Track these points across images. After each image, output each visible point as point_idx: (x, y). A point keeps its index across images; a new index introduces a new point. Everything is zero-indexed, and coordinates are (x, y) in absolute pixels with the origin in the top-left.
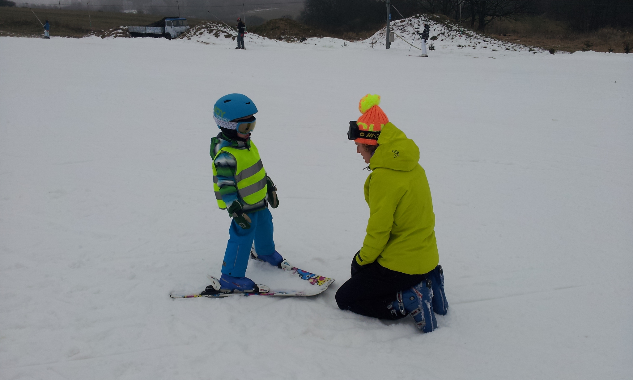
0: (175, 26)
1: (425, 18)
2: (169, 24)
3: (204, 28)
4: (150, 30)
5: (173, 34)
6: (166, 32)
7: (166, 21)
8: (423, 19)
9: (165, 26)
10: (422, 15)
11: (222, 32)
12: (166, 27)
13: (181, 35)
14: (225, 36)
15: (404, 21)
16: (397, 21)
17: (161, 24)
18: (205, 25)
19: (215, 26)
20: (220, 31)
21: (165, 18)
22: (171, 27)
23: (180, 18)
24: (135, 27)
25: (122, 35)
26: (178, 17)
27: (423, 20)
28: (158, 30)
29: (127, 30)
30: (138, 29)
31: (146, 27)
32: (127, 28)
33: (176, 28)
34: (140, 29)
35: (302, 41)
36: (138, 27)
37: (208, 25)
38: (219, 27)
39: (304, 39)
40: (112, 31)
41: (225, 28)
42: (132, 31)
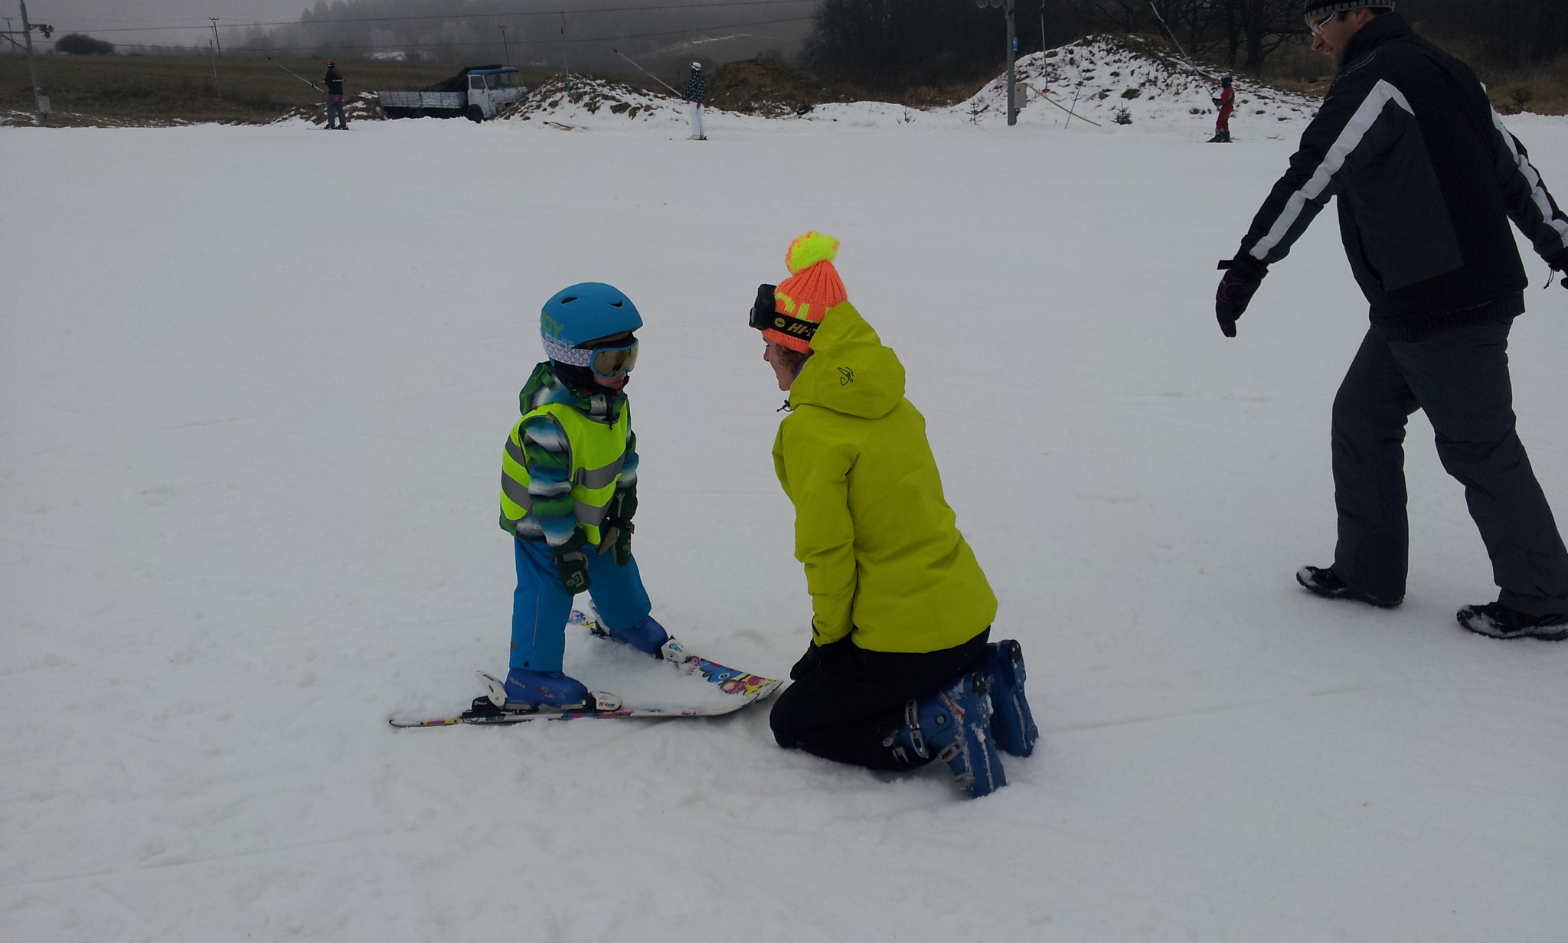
0: (490, 89)
1: (1107, 45)
2: (477, 85)
3: (560, 90)
4: (431, 99)
5: (486, 107)
6: (470, 104)
7: (470, 76)
8: (1103, 46)
9: (467, 89)
10: (1100, 36)
11: (606, 97)
12: (469, 91)
13: (505, 110)
14: (611, 107)
15: (1055, 54)
16: (1039, 54)
17: (458, 85)
18: (562, 82)
19: (589, 84)
20: (599, 96)
21: (467, 70)
22: (480, 91)
23: (504, 68)
24: (396, 93)
25: (365, 114)
26: (499, 66)
27: (1103, 50)
28: (451, 100)
29: (377, 102)
30: (402, 98)
31: (422, 93)
32: (376, 96)
33: (494, 92)
34: (407, 98)
35: (803, 113)
36: (403, 94)
37: (571, 84)
38: (599, 85)
39: (807, 109)
41: (613, 89)
42: (388, 103)
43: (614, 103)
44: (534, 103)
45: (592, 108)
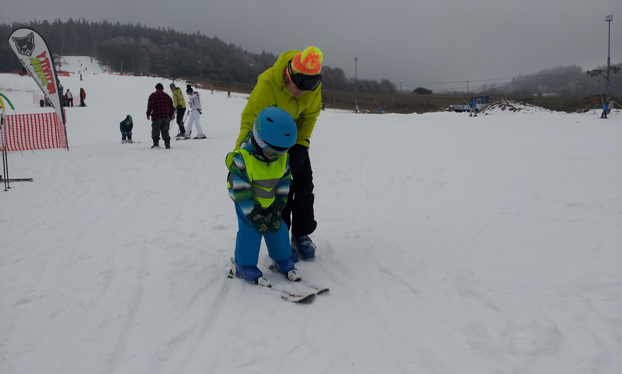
0: (482, 103)
3: (497, 104)
11: (509, 106)
14: (509, 109)
18: (499, 101)
19: (507, 102)
20: (507, 105)
23: (490, 97)
24: (459, 105)
26: (489, 97)
29: (452, 108)
30: (459, 107)
31: (464, 105)
32: (452, 106)
33: (483, 105)
34: (460, 107)
37: (501, 102)
38: (511, 102)
40: (443, 109)
41: (515, 103)
42: (455, 108)
43: (511, 108)
44: (488, 108)
45: (503, 109)
